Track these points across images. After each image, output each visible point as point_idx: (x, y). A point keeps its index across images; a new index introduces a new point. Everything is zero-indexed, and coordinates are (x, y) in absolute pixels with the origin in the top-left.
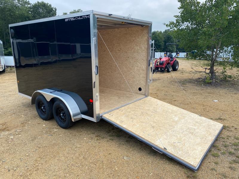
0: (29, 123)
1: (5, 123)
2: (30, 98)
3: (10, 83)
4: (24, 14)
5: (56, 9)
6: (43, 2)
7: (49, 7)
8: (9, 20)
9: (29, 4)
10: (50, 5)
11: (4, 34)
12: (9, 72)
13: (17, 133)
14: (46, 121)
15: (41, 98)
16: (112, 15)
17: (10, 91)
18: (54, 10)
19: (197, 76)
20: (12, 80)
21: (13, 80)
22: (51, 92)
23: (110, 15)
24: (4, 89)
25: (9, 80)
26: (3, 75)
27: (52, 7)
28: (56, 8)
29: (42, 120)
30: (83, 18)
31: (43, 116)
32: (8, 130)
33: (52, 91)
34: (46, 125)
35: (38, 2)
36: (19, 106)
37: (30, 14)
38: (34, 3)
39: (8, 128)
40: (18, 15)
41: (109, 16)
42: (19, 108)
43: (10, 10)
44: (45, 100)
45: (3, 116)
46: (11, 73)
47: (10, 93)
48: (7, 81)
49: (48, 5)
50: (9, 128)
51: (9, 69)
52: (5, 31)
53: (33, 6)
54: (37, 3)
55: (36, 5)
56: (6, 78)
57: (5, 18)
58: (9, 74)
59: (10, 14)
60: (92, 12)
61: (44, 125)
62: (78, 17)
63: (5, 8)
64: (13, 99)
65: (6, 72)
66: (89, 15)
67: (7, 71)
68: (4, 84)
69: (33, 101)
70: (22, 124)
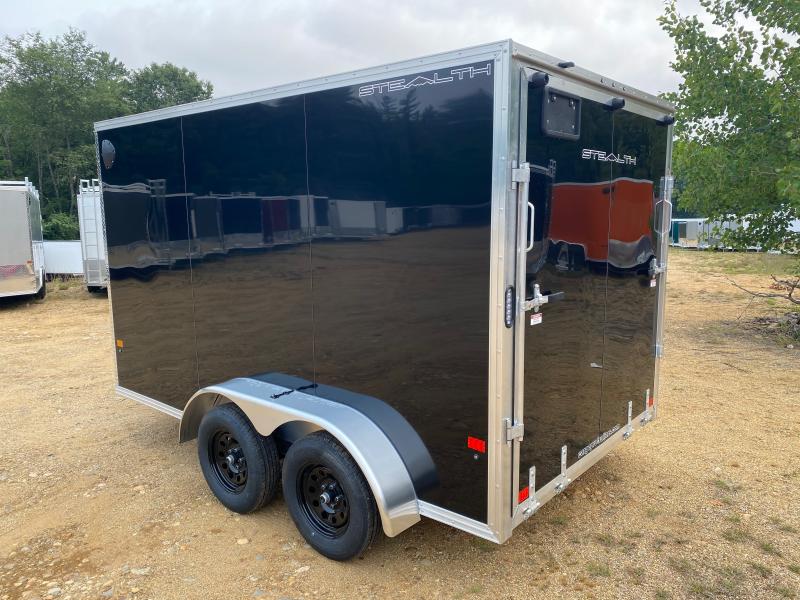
0: (173, 529)
1: (74, 527)
2: (178, 414)
3: (66, 339)
4: (108, 103)
5: (210, 88)
6: (169, 66)
7: (188, 81)
8: (59, 125)
9: (123, 72)
10: (193, 75)
11: (40, 166)
12: (59, 298)
13: (134, 590)
14: (245, 517)
15: (229, 417)
16: (571, 65)
17: (72, 374)
18: (204, 89)
19: (734, 312)
20: (72, 329)
21: (76, 328)
22: (276, 397)
23: (564, 66)
24: (52, 366)
25: (61, 326)
26: (39, 307)
27: (199, 79)
28: (212, 83)
29: (225, 512)
30: (456, 77)
31: (230, 496)
32: (91, 569)
33: (279, 389)
34: (250, 541)
35: (155, 67)
36: (117, 438)
37: (125, 102)
38: (142, 68)
39: (87, 554)
40: (87, 106)
41: (559, 68)
42: (118, 449)
43: (61, 91)
44: (244, 429)
45: (59, 491)
46: (68, 301)
47: (74, 383)
48: (56, 331)
49: (187, 74)
50: (94, 556)
51: (54, 286)
52: (44, 158)
53: (138, 79)
54: (150, 67)
55: (146, 74)
56: (50, 322)
57: (45, 117)
58: (58, 302)
59: (62, 105)
60: (507, 47)
61: (240, 542)
62: (429, 74)
63: (44, 85)
64: (86, 406)
65: (49, 297)
66: (492, 62)
67: (50, 294)
68: (47, 344)
69: (188, 430)
70: (146, 531)
